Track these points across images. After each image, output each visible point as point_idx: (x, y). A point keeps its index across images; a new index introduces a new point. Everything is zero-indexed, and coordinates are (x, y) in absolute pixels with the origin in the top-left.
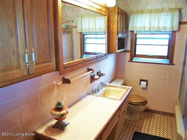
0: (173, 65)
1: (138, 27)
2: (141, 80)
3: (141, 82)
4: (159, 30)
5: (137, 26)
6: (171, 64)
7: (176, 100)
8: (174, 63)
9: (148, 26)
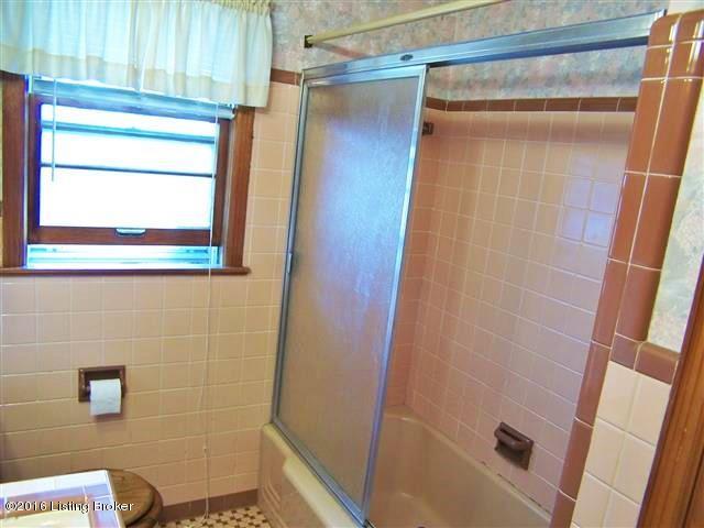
0: (245, 272)
1: (61, 58)
2: (89, 375)
3: (88, 384)
4: (185, 94)
5: (54, 50)
6: (234, 269)
7: (262, 432)
8: (247, 262)
9: (125, 61)
